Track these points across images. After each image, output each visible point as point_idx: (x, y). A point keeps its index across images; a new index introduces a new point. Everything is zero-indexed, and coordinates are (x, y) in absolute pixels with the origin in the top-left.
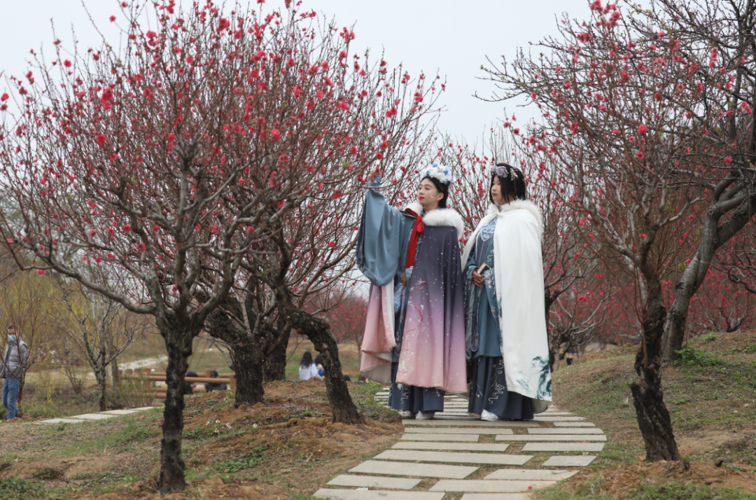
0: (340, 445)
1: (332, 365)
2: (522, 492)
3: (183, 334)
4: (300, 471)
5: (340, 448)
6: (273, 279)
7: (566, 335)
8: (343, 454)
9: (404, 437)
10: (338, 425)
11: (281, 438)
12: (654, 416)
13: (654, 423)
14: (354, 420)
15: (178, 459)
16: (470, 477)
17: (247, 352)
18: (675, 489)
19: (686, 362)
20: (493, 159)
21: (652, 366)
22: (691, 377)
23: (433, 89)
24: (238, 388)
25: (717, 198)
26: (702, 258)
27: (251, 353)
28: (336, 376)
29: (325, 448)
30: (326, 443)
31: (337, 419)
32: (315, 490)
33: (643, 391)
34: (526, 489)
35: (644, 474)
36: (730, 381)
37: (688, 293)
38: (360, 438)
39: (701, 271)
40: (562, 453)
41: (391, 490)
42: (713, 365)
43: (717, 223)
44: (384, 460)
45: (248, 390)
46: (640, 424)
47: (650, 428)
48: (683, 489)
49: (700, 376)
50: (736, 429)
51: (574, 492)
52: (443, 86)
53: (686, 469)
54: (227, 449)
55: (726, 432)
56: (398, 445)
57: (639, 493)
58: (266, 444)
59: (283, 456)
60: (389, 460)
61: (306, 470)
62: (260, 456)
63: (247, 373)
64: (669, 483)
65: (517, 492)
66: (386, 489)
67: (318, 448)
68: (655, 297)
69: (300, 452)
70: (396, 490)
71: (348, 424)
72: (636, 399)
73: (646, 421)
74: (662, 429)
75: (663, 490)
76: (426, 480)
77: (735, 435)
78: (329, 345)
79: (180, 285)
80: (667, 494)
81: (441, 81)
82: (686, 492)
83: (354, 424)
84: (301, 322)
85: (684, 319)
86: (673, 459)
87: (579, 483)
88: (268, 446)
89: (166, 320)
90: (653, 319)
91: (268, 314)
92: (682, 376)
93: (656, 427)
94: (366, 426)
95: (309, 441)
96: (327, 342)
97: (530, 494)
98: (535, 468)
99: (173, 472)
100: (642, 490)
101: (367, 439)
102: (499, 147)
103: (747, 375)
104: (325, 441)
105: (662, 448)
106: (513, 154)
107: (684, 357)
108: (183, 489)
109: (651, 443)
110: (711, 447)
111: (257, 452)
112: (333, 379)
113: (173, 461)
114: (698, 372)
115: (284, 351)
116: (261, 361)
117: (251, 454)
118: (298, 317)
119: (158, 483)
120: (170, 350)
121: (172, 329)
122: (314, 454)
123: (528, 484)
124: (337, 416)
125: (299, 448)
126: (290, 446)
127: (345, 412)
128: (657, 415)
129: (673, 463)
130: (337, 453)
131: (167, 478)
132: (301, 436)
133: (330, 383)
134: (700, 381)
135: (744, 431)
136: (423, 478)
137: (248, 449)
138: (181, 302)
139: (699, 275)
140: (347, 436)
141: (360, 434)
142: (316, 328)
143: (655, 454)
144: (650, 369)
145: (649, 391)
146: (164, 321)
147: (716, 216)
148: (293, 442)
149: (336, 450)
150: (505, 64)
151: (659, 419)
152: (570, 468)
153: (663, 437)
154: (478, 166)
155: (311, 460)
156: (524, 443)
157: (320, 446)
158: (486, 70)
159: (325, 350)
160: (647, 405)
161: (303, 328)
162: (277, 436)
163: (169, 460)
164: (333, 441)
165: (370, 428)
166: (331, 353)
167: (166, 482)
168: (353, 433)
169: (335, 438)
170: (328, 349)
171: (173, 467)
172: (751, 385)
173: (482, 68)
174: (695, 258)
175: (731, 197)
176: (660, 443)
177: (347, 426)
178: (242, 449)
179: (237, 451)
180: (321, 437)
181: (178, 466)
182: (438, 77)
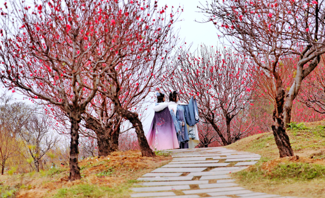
0: (146, 164)
1: (140, 132)
2: (227, 174)
3: (77, 113)
4: (129, 175)
5: (146, 165)
6: (113, 97)
7: (237, 137)
8: (147, 168)
9: (173, 160)
10: (144, 157)
11: (120, 164)
12: (282, 138)
13: (282, 141)
14: (151, 155)
15: (77, 166)
16: (204, 171)
17: (102, 134)
18: (293, 166)
19: (292, 128)
20: (202, 59)
21: (280, 117)
22: (295, 134)
23: (178, 12)
24: (99, 150)
25: (302, 57)
26: (297, 83)
27: (104, 134)
28: (142, 137)
29: (139, 166)
30: (140, 164)
31: (144, 155)
32: (137, 178)
33: (277, 128)
34: (229, 173)
35: (280, 162)
36: (312, 135)
37: (292, 99)
38: (154, 162)
39: (297, 89)
40: (242, 161)
41: (170, 177)
42: (304, 129)
43: (303, 68)
44: (166, 168)
45: (103, 150)
46: (276, 142)
47: (281, 143)
48: (297, 165)
49: (299, 133)
50: (317, 149)
51: (249, 171)
52: (182, 10)
53: (298, 159)
54: (97, 170)
55: (313, 150)
56: (171, 163)
57: (278, 168)
58: (114, 166)
59: (122, 170)
60: (168, 167)
61: (132, 174)
62: (111, 171)
63: (103, 143)
64: (291, 163)
65: (224, 174)
66: (168, 177)
67: (137, 166)
68: (280, 86)
69: (128, 168)
70: (172, 177)
71: (149, 157)
72: (274, 131)
73: (279, 140)
74: (286, 144)
75: (288, 166)
76: (185, 173)
77: (317, 151)
78: (139, 124)
79: (75, 91)
80: (290, 167)
81: (182, 8)
82: (298, 166)
83: (151, 156)
84: (126, 114)
85: (290, 110)
86: (292, 156)
87: (251, 168)
88: (115, 167)
89: (69, 107)
90: (279, 96)
91: (110, 118)
92: (291, 134)
93: (283, 143)
94: (156, 157)
95: (132, 163)
96: (137, 123)
97: (231, 175)
98: (231, 167)
99: (75, 172)
100: (279, 167)
101: (157, 162)
102: (205, 53)
103: (319, 133)
104: (140, 163)
105: (287, 151)
106: (211, 57)
107: (291, 126)
108: (80, 179)
109: (282, 150)
110: (307, 156)
111: (110, 169)
112: (141, 138)
113: (75, 167)
114: (298, 132)
115: (118, 139)
116: (108, 138)
117: (107, 171)
118: (125, 112)
119: (69, 177)
120: (71, 120)
121: (72, 111)
122: (135, 168)
123: (229, 171)
124: (144, 154)
125: (128, 167)
126: (124, 166)
127: (147, 152)
128: (283, 137)
129: (291, 157)
130: (145, 167)
131: (73, 174)
132: (129, 162)
133: (140, 140)
134: (299, 135)
135: (321, 149)
136: (183, 172)
137: (106, 169)
138: (75, 98)
139: (296, 91)
140: (149, 161)
141: (154, 160)
142: (133, 117)
143: (283, 154)
144: (279, 118)
145: (279, 128)
146: (68, 108)
147: (302, 65)
148: (126, 164)
149: (144, 166)
150: (207, 5)
151: (285, 139)
152: (247, 166)
153: (287, 147)
154: (196, 62)
155: (134, 171)
156: (225, 159)
157: (137, 165)
158: (199, 8)
159: (137, 126)
160: (279, 134)
161: (127, 117)
162: (118, 163)
163: (73, 167)
164: (143, 163)
165: (158, 158)
166: (140, 127)
167: (73, 176)
168: (151, 160)
169: (143, 162)
170: (138, 126)
171: (75, 170)
172: (321, 136)
173: (198, 7)
174: (294, 84)
175: (308, 56)
176: (286, 149)
177: (148, 158)
178: (103, 169)
179: (101, 170)
180: (138, 162)
181: (77, 169)
182: (180, 7)
